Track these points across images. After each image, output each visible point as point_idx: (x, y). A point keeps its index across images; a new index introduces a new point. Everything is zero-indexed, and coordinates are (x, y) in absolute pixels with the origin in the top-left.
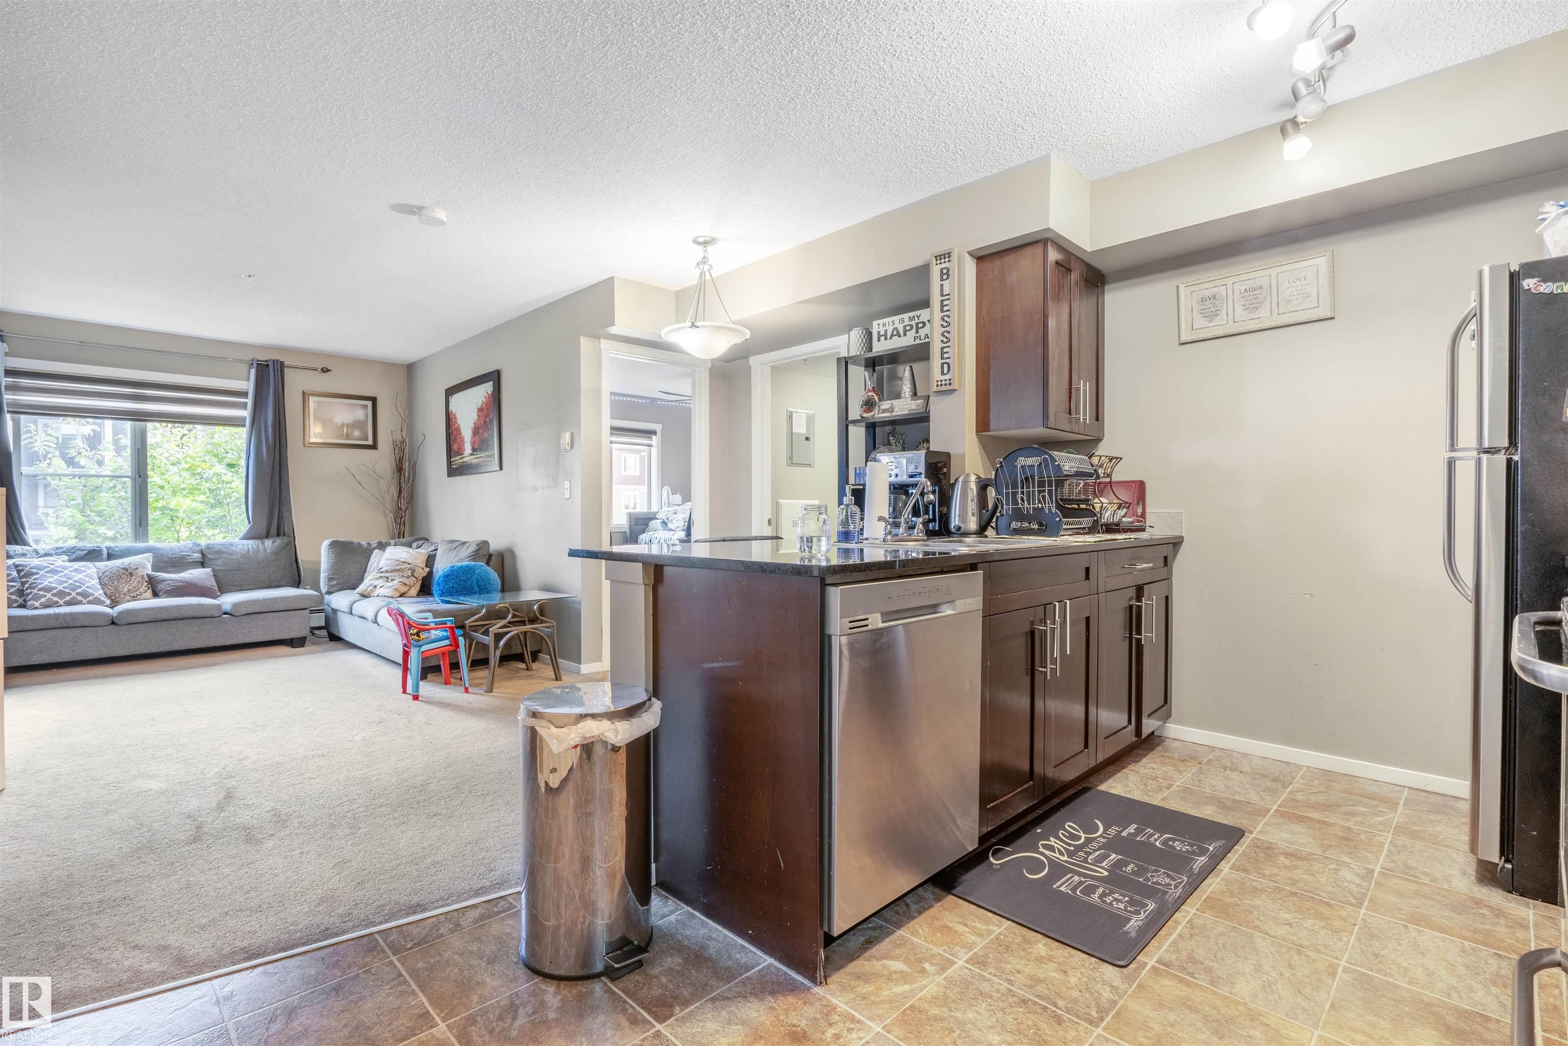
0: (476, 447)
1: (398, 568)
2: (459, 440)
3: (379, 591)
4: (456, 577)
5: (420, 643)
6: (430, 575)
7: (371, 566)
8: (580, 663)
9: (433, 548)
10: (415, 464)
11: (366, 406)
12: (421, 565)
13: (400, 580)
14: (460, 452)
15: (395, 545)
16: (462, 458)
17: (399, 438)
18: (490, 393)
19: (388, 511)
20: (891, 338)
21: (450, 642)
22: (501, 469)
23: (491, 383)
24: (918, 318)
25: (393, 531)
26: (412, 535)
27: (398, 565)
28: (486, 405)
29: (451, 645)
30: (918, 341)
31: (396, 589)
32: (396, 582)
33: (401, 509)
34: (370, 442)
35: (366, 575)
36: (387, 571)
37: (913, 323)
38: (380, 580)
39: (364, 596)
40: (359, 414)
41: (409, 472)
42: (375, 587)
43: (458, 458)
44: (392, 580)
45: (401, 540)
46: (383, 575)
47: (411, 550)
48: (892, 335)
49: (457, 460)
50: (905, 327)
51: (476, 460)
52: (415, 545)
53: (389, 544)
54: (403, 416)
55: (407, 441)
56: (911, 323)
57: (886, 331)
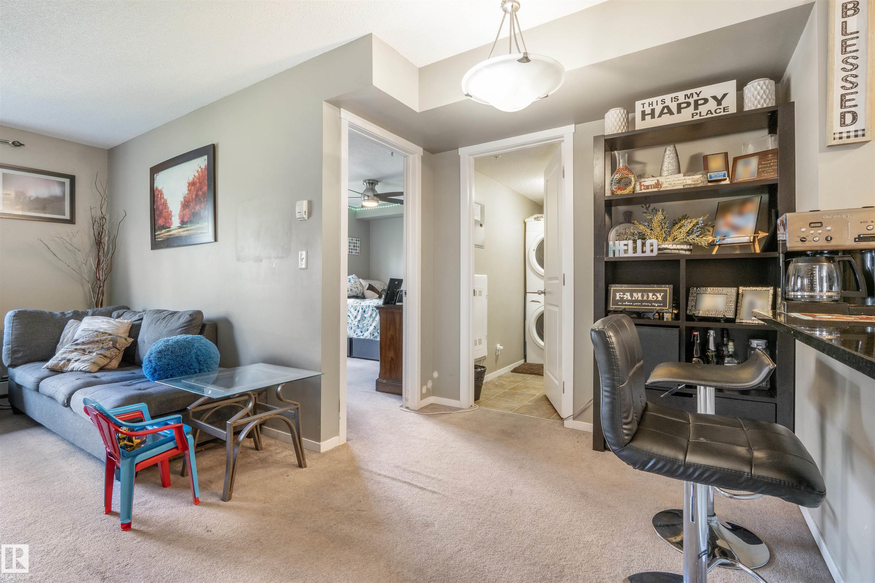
0: (186, 220)
1: (96, 339)
2: (165, 214)
3: (72, 365)
4: (172, 352)
5: (133, 452)
6: (134, 345)
7: (65, 336)
8: (318, 439)
9: (137, 317)
10: (115, 238)
11: (63, 184)
12: (123, 335)
13: (98, 352)
14: (166, 226)
15: (94, 314)
16: (168, 231)
17: (98, 214)
18: (203, 167)
19: (84, 281)
20: (660, 116)
21: (176, 443)
22: (216, 240)
23: (206, 157)
24: (698, 95)
25: (91, 299)
26: (110, 304)
27: (97, 336)
28: (199, 179)
29: (177, 448)
30: (697, 117)
31: (94, 363)
32: (94, 354)
33: (99, 280)
34: (67, 216)
35: (58, 346)
36: (83, 343)
37: (691, 100)
38: (75, 353)
39: (56, 371)
40: (56, 191)
41: (108, 246)
42: (69, 360)
43: (163, 231)
44: (90, 352)
45: (100, 308)
46: (78, 347)
47: (112, 320)
48: (661, 113)
49: (162, 234)
50: (679, 105)
51: (186, 233)
52: (115, 314)
53: (85, 314)
54: (103, 194)
55: (107, 217)
56: (687, 100)
57: (653, 110)
